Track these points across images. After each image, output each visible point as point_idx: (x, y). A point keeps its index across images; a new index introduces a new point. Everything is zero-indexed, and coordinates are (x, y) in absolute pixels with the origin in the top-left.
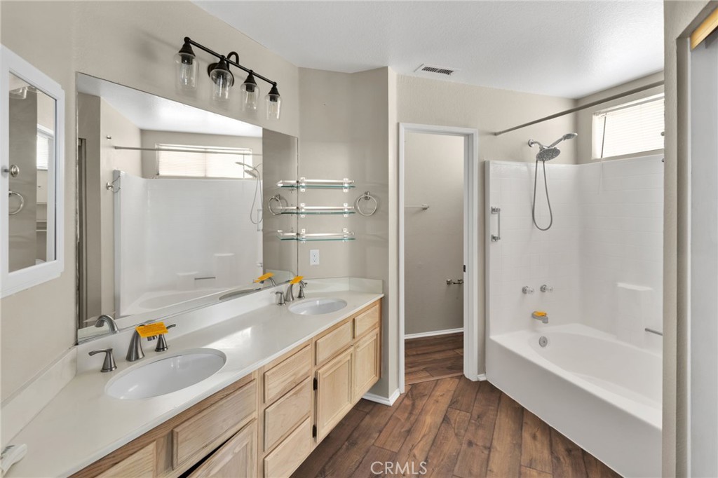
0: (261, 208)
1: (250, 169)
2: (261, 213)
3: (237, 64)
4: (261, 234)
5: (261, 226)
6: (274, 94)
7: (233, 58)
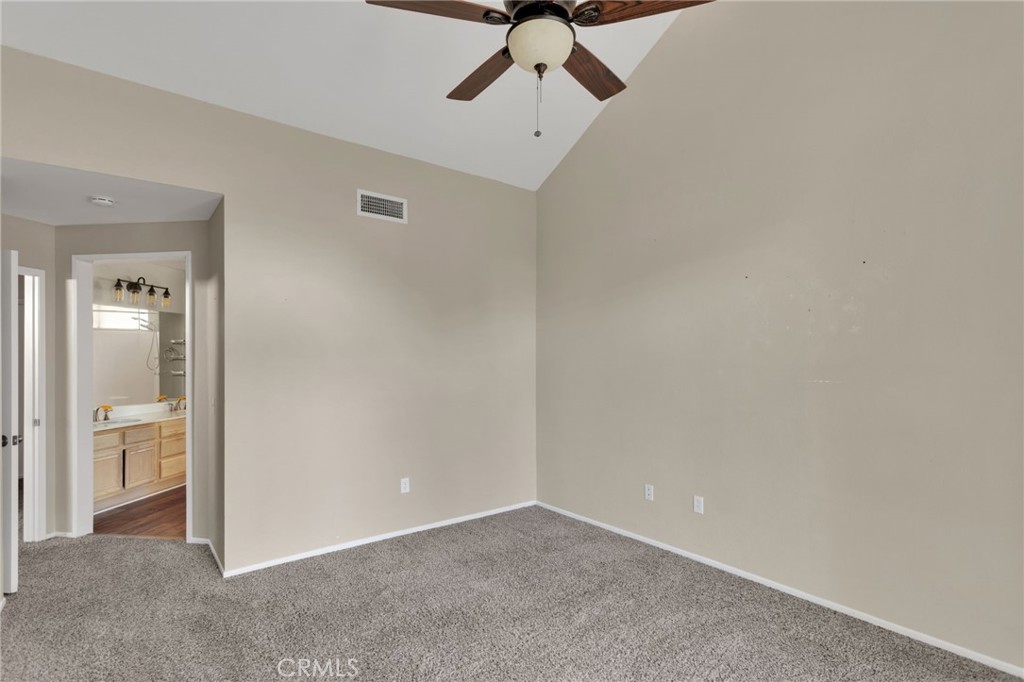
0: (157, 356)
1: (146, 324)
2: (157, 361)
3: (144, 284)
4: (157, 377)
5: (158, 371)
6: (166, 294)
7: (141, 281)
